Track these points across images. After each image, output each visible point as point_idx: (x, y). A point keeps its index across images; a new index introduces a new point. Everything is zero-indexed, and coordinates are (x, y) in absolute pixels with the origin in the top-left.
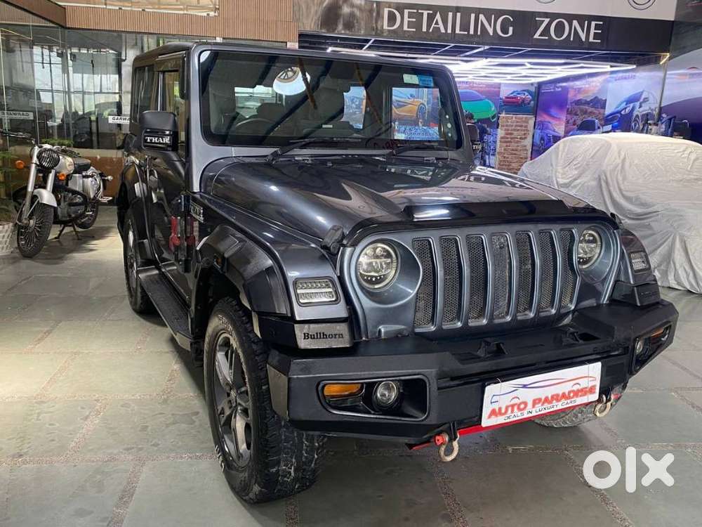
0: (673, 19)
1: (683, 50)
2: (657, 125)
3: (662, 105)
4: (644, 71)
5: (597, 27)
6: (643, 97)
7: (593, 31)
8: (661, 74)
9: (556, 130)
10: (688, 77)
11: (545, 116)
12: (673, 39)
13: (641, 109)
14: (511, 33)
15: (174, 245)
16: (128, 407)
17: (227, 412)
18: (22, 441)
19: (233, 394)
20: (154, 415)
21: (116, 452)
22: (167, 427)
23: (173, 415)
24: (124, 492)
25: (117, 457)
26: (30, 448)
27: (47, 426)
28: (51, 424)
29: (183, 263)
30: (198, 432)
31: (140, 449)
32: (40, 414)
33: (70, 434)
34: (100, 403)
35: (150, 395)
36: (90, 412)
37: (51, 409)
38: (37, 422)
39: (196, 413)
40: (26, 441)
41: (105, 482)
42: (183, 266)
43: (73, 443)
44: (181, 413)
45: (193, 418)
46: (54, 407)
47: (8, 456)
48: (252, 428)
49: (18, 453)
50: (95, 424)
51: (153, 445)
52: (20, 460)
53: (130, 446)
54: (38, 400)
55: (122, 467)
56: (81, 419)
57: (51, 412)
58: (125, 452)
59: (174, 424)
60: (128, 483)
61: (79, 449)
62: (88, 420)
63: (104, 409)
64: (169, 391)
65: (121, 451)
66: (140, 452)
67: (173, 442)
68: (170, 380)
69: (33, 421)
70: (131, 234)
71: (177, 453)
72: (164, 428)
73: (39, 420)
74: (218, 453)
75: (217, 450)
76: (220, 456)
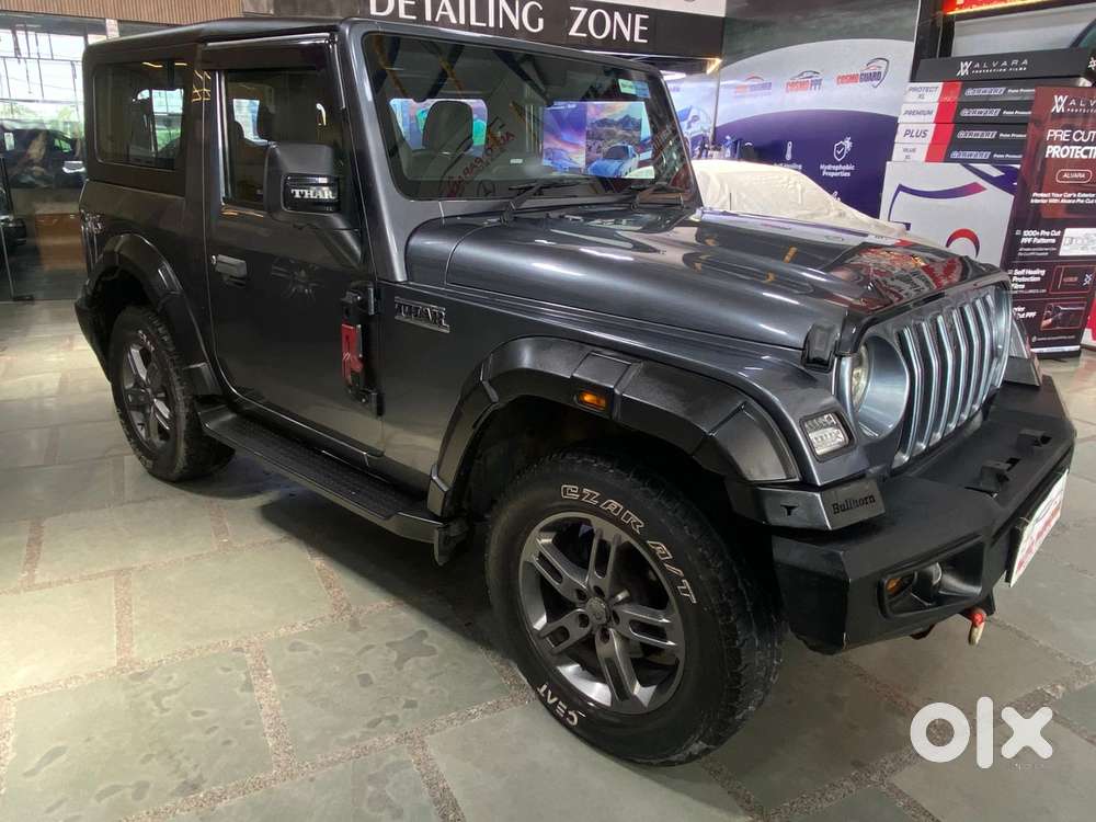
0: (723, 15)
1: (739, 55)
2: (719, 150)
3: (717, 125)
4: (692, 81)
5: (643, 22)
6: (692, 114)
7: (638, 27)
8: (712, 85)
9: (574, 159)
10: (748, 89)
11: (557, 142)
12: (725, 40)
13: (690, 131)
14: (541, 27)
15: (352, 372)
16: (304, 648)
17: (577, 633)
18: (171, 757)
19: (596, 605)
20: (359, 654)
21: (358, 735)
22: (400, 669)
23: (389, 644)
24: (437, 802)
25: (369, 743)
26: (199, 768)
27: (191, 718)
28: (196, 714)
29: (374, 399)
30: (455, 664)
31: (394, 719)
32: (157, 698)
33: (248, 723)
34: (248, 652)
35: (322, 619)
36: (245, 673)
37: (171, 685)
38: (166, 714)
39: (423, 634)
40: (179, 757)
41: (389, 794)
42: (374, 405)
43: (269, 739)
44: (399, 639)
45: (425, 642)
46: (171, 678)
47: (172, 795)
48: (681, 657)
49: (185, 783)
50: (274, 692)
51: (406, 706)
52: (201, 796)
53: (371, 718)
54: (131, 673)
55: (392, 758)
56: (242, 690)
57: (176, 691)
58: (373, 730)
59: (405, 661)
60: (430, 786)
61: (290, 747)
62: (256, 688)
63: (265, 661)
64: (345, 605)
65: (365, 730)
66: (398, 724)
67: (432, 691)
68: (329, 587)
69: (156, 714)
70: (135, 352)
71: (457, 709)
72: (395, 671)
73: (167, 710)
74: (551, 698)
75: (546, 692)
76: (557, 703)
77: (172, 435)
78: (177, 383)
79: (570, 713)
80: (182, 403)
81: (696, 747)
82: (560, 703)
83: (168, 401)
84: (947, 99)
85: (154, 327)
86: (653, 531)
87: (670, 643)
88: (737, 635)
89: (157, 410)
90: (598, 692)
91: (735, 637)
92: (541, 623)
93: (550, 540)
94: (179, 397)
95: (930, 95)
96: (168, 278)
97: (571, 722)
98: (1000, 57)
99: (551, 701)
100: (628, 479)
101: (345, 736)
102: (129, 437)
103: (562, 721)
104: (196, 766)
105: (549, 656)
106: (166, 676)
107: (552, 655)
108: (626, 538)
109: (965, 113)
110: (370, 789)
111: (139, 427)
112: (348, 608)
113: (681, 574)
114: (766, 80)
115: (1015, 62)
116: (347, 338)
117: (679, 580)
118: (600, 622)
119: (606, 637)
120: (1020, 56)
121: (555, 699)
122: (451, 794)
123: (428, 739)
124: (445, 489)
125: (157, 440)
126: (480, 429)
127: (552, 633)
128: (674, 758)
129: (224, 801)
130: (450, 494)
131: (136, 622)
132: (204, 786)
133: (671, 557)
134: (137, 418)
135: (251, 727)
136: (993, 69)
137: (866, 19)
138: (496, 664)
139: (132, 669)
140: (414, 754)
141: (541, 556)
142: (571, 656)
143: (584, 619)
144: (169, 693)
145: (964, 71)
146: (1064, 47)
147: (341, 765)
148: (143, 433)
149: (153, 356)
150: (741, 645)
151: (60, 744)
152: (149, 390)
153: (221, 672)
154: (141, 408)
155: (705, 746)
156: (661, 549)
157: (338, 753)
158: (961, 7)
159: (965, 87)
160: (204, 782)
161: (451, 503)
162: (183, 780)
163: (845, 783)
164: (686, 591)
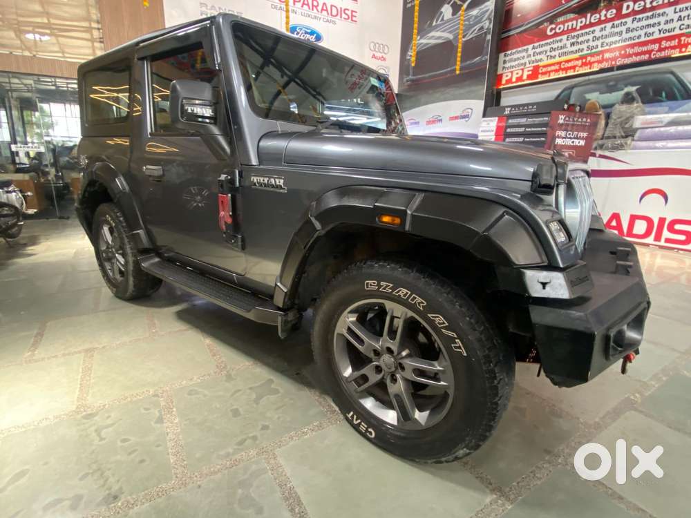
1: (404, 109)
15: (226, 223)
16: (197, 393)
17: (374, 378)
18: (102, 475)
19: (387, 359)
20: (232, 395)
21: (231, 450)
22: (257, 404)
23: (251, 388)
24: (287, 499)
25: (238, 457)
26: (120, 483)
27: (119, 444)
28: (124, 441)
29: (240, 240)
30: (291, 399)
31: (254, 438)
32: (98, 431)
33: (158, 446)
34: (162, 397)
35: (209, 375)
36: (159, 411)
37: (109, 422)
38: (103, 442)
39: (271, 381)
40: (108, 473)
41: (253, 495)
42: (240, 243)
43: (171, 456)
44: (257, 385)
45: (273, 386)
46: (109, 417)
47: (98, 505)
48: (451, 392)
49: (109, 494)
50: (176, 423)
51: (262, 429)
52: (120, 504)
53: (239, 439)
54: (84, 413)
55: (254, 467)
56: (156, 423)
57: (113, 424)
58: (240, 447)
59: (261, 398)
60: (281, 486)
61: (185, 462)
62: (165, 421)
63: (172, 403)
64: (223, 365)
65: (236, 447)
66: (257, 442)
67: (279, 418)
68: (214, 355)
69: (96, 442)
70: (106, 229)
71: (295, 429)
72: (255, 405)
73: (104, 439)
74: (356, 420)
75: (352, 417)
76: (360, 424)
77: (125, 274)
78: (127, 244)
79: (370, 430)
80: (130, 255)
81: (461, 453)
82: (363, 423)
83: (124, 255)
84: (500, 124)
85: (114, 213)
86: (432, 308)
87: (442, 383)
88: (496, 376)
89: (118, 260)
90: (390, 417)
91: (495, 378)
92: (348, 372)
93: (355, 319)
94: (129, 251)
95: (492, 123)
96: (121, 183)
97: (370, 436)
98: (523, 105)
99: (355, 422)
100: (412, 274)
101: (222, 453)
102: (104, 277)
103: (364, 435)
104: (118, 481)
105: (354, 393)
106: (106, 415)
107: (357, 392)
108: (410, 314)
109: (509, 130)
110: (240, 491)
111: (109, 271)
112: (225, 367)
113: (456, 336)
114: (417, 121)
115: (530, 107)
116: (222, 202)
117: (453, 340)
118: (390, 371)
119: (394, 380)
120: (532, 104)
121: (359, 421)
122: (296, 493)
123: (278, 451)
124: (285, 291)
125: (118, 277)
126: (308, 250)
127: (356, 379)
128: (443, 459)
129: (136, 508)
130: (288, 293)
131: (92, 381)
132: (123, 496)
133: (447, 324)
134: (108, 266)
135: (160, 449)
136: (521, 111)
137: (462, 91)
138: (317, 398)
139: (85, 411)
140: (268, 463)
141: (349, 329)
142: (369, 393)
143: (378, 369)
144: (107, 427)
145: (507, 112)
146: (553, 99)
147: (220, 473)
148: (111, 274)
149: (115, 229)
150: (498, 383)
151: (27, 467)
152: (114, 250)
153: (143, 411)
154: (109, 260)
155: (468, 451)
156: (439, 319)
157: (217, 464)
158: (504, 85)
159: (508, 119)
160: (123, 493)
161: (289, 299)
162: (107, 492)
163: (545, 466)
164: (459, 347)
